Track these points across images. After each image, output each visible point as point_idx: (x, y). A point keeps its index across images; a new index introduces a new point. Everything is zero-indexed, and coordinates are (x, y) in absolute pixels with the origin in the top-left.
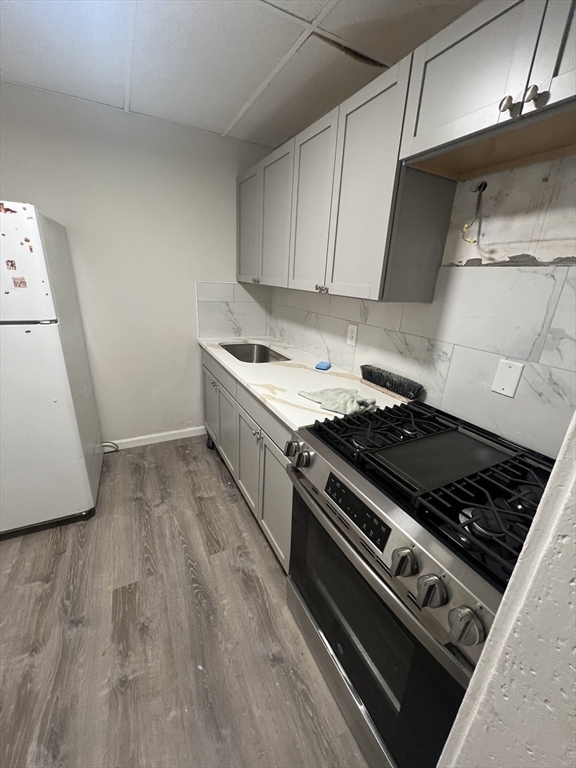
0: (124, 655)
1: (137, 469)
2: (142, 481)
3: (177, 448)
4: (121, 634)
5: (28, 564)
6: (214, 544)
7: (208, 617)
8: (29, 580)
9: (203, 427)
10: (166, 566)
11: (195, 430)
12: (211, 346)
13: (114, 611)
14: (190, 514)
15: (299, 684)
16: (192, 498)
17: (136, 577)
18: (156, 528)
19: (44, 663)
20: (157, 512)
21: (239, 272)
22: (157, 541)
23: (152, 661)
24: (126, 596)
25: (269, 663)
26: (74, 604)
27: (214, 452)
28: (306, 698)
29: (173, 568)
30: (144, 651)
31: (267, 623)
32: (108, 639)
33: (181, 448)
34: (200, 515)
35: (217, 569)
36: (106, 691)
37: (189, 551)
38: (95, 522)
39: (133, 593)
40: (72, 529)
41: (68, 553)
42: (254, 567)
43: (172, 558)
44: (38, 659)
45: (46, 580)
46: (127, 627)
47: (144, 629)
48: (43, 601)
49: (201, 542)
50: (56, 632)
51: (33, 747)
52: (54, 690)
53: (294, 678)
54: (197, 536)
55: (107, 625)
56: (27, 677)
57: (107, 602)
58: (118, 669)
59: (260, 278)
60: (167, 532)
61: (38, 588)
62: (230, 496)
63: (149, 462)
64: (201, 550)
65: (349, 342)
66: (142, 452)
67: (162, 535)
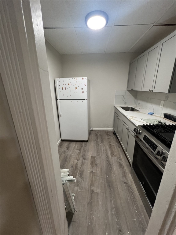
0: (93, 167)
1: (97, 135)
2: (98, 138)
3: (106, 132)
4: (92, 163)
5: (77, 147)
6: (113, 155)
7: (110, 168)
8: (77, 149)
9: (113, 129)
10: (102, 155)
11: (111, 129)
12: (118, 107)
13: (91, 160)
14: (108, 147)
15: (131, 190)
16: (108, 144)
17: (95, 156)
18: (100, 148)
19: (79, 163)
20: (100, 145)
21: (128, 87)
22: (100, 150)
23: (98, 171)
24: (93, 158)
25: (124, 183)
26: (84, 156)
27: (115, 135)
28: (133, 194)
29: (103, 156)
30: (96, 169)
31: (124, 175)
32: (90, 164)
33: (107, 133)
34: (110, 148)
35: (113, 160)
36: (89, 172)
37: (107, 154)
38: (88, 143)
39: (95, 158)
40: (84, 143)
41: (83, 147)
42: (123, 163)
43: (103, 154)
44: (78, 162)
45: (79, 150)
46: (93, 163)
47: (96, 165)
48: (79, 153)
49: (110, 153)
50: (81, 159)
51: (78, 174)
52: (81, 168)
53: (130, 188)
54: (109, 152)
55: (89, 161)
56: (77, 164)
57: (90, 158)
58: (91, 169)
59: (133, 88)
60: (102, 149)
61: (78, 151)
62: (118, 146)
63: (99, 134)
64: (110, 155)
65: (161, 106)
66: (98, 132)
67: (101, 149)
